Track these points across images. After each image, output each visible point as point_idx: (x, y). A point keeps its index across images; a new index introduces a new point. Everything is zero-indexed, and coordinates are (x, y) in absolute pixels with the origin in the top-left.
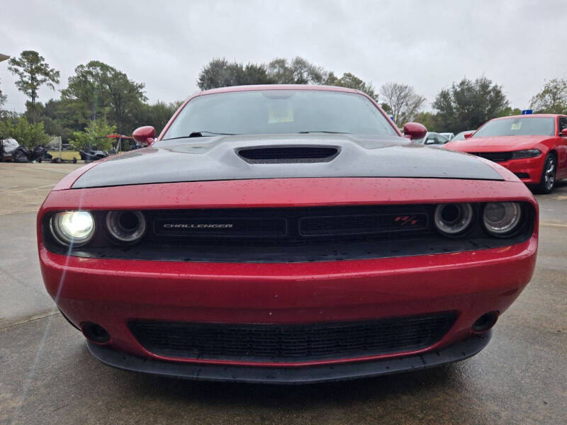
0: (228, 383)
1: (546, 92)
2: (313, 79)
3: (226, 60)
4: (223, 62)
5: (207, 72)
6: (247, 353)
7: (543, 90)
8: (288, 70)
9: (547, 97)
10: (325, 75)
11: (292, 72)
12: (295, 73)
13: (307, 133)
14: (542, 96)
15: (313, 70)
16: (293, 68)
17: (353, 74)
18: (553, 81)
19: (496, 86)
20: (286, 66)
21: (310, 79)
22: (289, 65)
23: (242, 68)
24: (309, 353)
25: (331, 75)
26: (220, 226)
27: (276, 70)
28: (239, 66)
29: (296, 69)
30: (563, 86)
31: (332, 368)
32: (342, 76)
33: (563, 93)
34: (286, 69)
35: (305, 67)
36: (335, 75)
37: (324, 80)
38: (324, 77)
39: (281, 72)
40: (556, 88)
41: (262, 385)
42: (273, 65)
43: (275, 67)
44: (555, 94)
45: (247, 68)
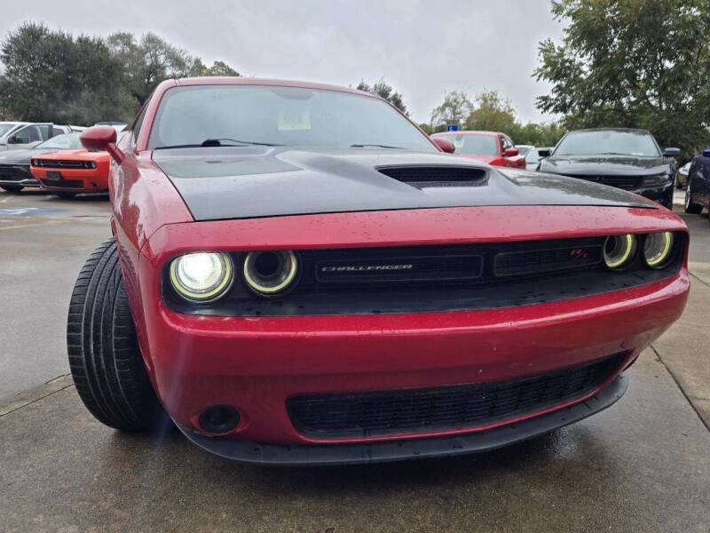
0: (408, 462)
1: (447, 104)
2: (172, 65)
3: (45, 26)
4: (41, 29)
5: (15, 41)
6: (423, 423)
7: (444, 102)
8: (137, 49)
9: (448, 110)
10: (190, 61)
11: (143, 53)
12: (148, 55)
13: (361, 146)
14: (442, 109)
15: (173, 54)
16: (143, 48)
17: (226, 64)
18: (454, 93)
19: (396, 95)
20: (134, 43)
21: (169, 64)
22: (138, 41)
23: (70, 39)
24: (492, 413)
25: (198, 61)
26: (396, 267)
27: (118, 48)
28: (66, 36)
29: (148, 50)
30: (462, 100)
31: (514, 428)
32: (213, 65)
33: (462, 108)
34: (133, 48)
35: (161, 47)
36: (203, 63)
37: (188, 68)
38: (188, 64)
39: (125, 52)
40: (455, 101)
41: (448, 457)
42: (113, 40)
43: (117, 44)
44: (455, 108)
45: (80, 40)
